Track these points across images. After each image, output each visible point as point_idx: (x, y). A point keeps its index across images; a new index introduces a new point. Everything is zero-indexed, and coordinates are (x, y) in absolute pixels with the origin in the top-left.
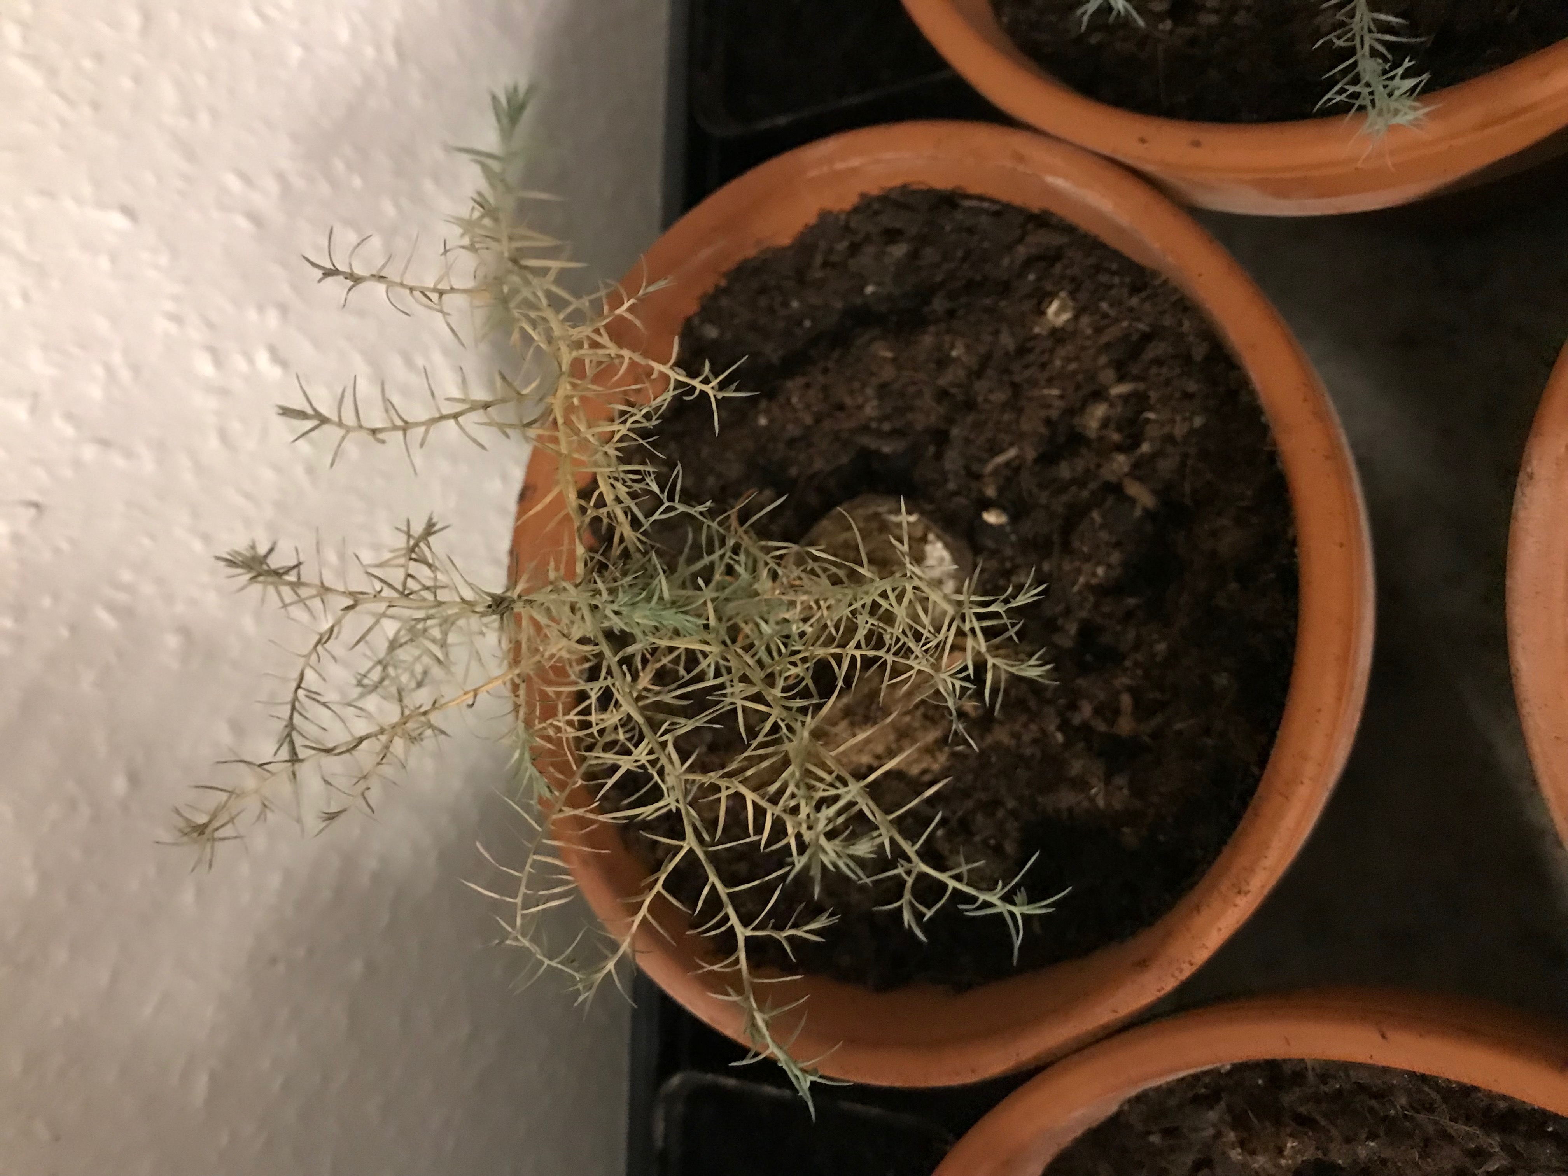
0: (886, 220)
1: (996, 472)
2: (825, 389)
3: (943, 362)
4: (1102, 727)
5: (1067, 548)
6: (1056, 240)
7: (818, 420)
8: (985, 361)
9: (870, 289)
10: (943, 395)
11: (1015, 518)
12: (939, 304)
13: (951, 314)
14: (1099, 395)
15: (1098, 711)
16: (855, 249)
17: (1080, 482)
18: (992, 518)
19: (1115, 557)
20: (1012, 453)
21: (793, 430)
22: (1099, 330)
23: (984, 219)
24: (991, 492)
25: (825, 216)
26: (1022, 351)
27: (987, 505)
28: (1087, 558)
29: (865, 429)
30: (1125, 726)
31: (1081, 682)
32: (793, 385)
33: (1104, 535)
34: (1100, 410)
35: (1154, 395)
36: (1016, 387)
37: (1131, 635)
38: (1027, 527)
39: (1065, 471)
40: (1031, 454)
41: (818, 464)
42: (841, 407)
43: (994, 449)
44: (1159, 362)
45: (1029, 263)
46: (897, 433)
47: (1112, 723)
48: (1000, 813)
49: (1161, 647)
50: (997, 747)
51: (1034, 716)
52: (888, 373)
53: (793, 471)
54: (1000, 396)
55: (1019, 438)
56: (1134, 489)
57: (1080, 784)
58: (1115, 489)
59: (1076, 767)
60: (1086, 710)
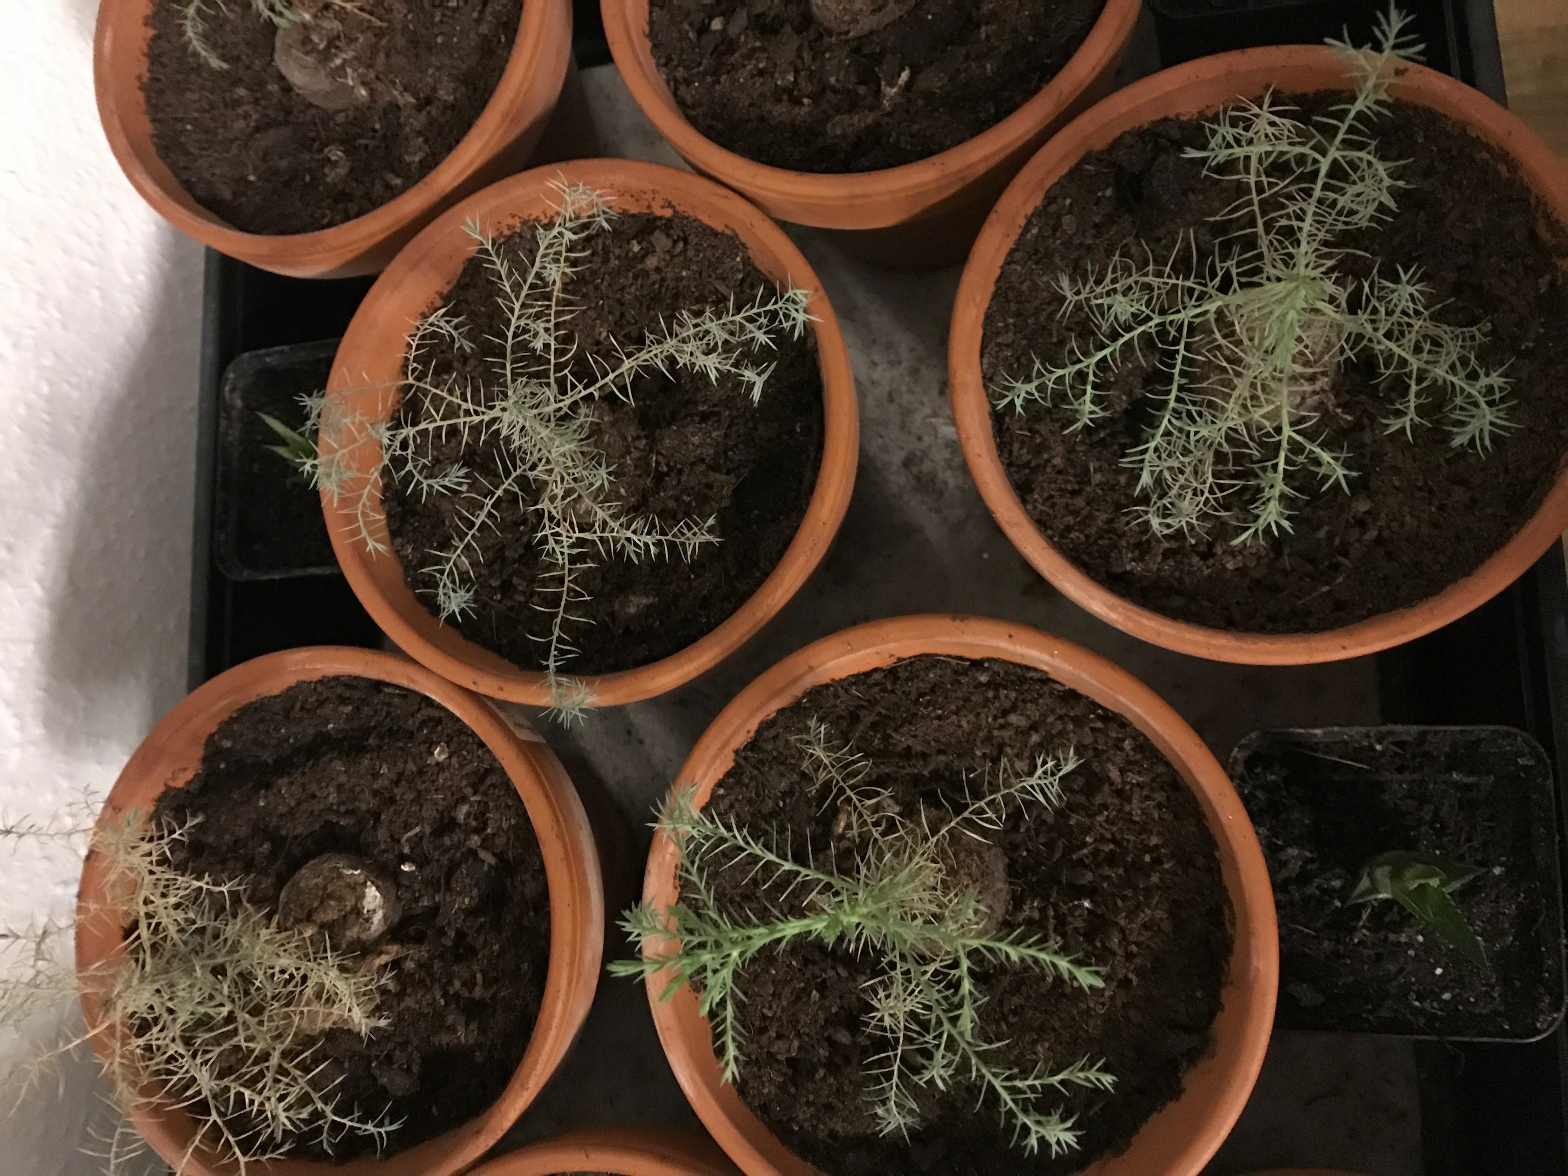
0: (339, 690)
1: (409, 840)
2: (303, 785)
3: (376, 775)
4: (465, 993)
5: (448, 888)
6: (436, 714)
7: (299, 804)
8: (400, 775)
9: (331, 726)
10: (376, 793)
11: (420, 867)
12: (372, 741)
13: (380, 747)
14: (464, 799)
15: (464, 984)
16: (321, 703)
17: (458, 846)
18: (406, 868)
19: (475, 892)
20: (417, 829)
21: (282, 809)
22: (462, 766)
23: (396, 701)
24: (406, 850)
25: (300, 684)
26: (421, 772)
27: (403, 859)
28: (459, 894)
29: (329, 809)
30: (478, 992)
31: (455, 968)
32: (283, 782)
33: (467, 881)
34: (465, 809)
35: (491, 804)
36: (419, 792)
37: (481, 940)
38: (427, 871)
39: (447, 841)
40: (428, 830)
41: (300, 830)
42: (314, 796)
43: (407, 827)
44: (494, 786)
45: (423, 723)
46: (348, 812)
47: (470, 991)
48: (410, 1049)
49: (496, 947)
50: (408, 1009)
51: (428, 989)
52: (343, 778)
53: (284, 833)
54: (410, 796)
55: (421, 821)
56: (483, 854)
57: (452, 1029)
58: (473, 853)
59: (450, 1019)
60: (457, 984)
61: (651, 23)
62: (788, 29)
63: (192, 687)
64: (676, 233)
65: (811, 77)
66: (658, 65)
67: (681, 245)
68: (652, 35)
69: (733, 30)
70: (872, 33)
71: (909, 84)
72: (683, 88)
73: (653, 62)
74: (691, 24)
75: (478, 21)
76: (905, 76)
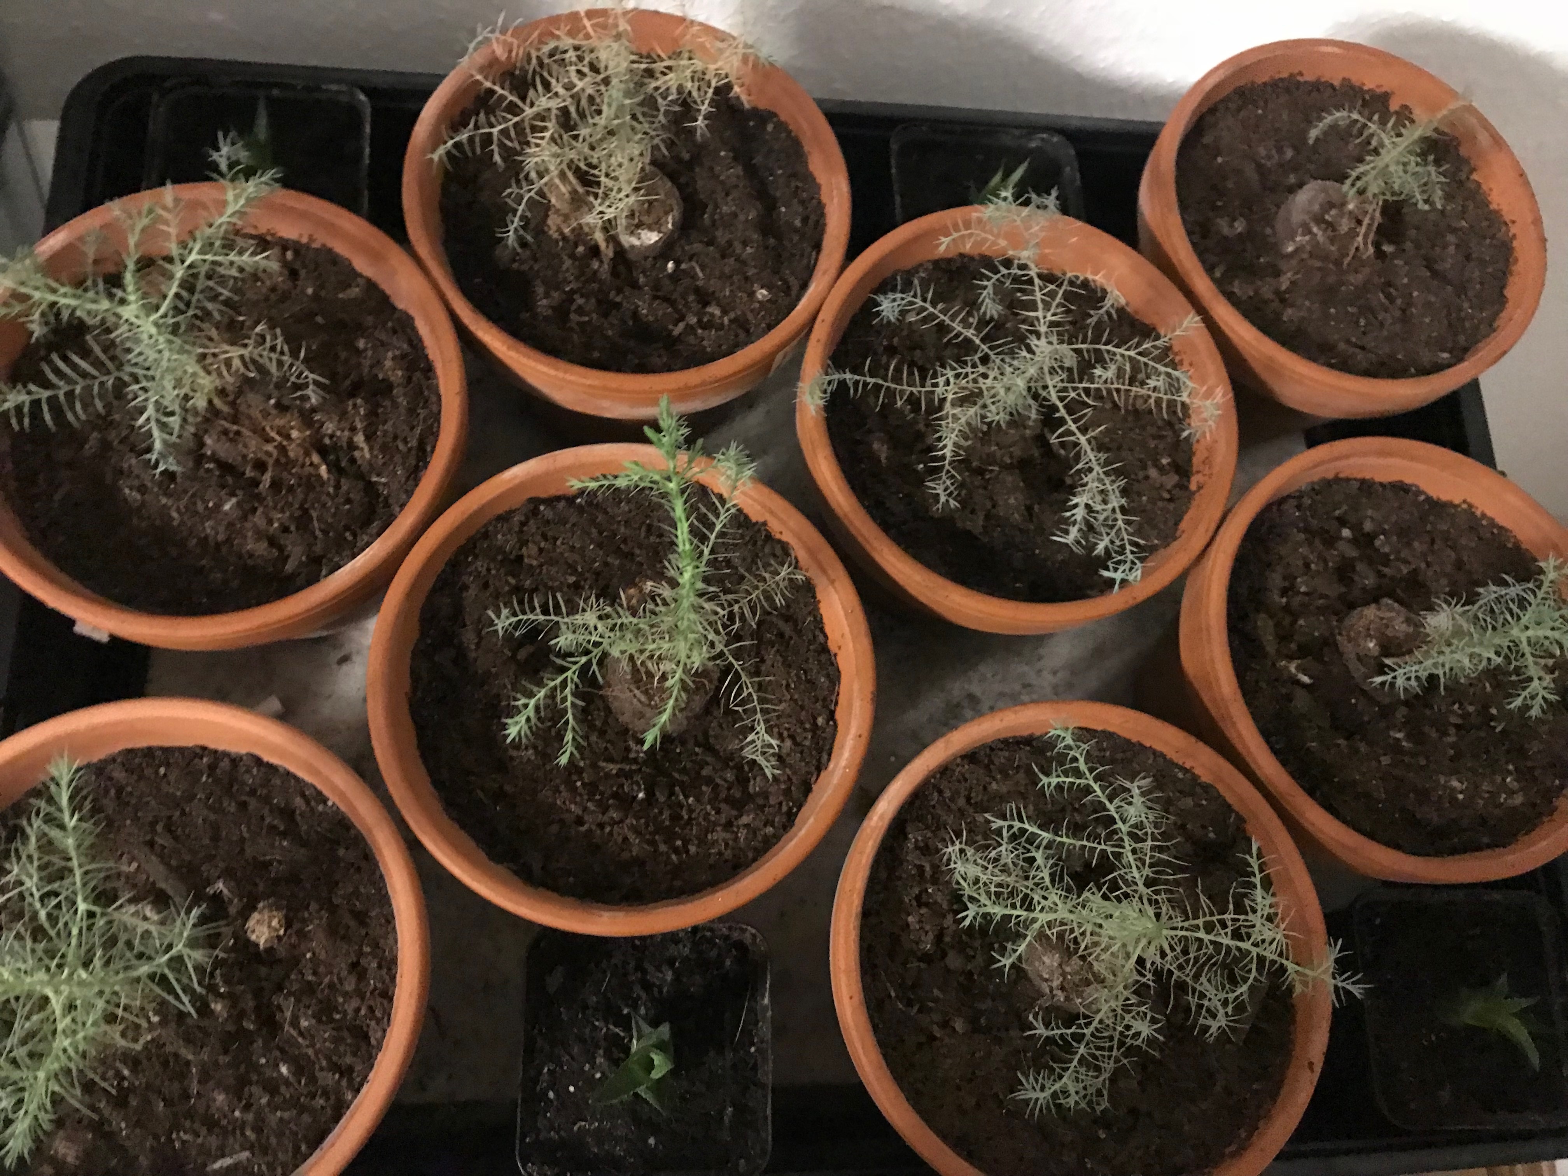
0: (813, 218)
1: (693, 268)
2: (736, 186)
3: (745, 244)
4: (574, 307)
5: (655, 297)
6: (794, 293)
7: (722, 183)
8: (744, 263)
9: (783, 209)
10: (730, 243)
11: (671, 276)
12: (772, 241)
13: (767, 248)
14: (725, 312)
15: (580, 307)
16: (802, 202)
17: (686, 304)
18: (670, 265)
19: (651, 318)
20: (700, 275)
21: (718, 169)
22: (752, 311)
23: (805, 261)
24: (683, 266)
25: (818, 187)
26: (747, 278)
27: (678, 263)
28: (650, 305)
29: (716, 206)
30: (574, 317)
31: (593, 300)
32: (739, 170)
33: (660, 313)
34: (717, 312)
35: (722, 333)
36: (731, 277)
37: (616, 322)
38: (667, 282)
39: (691, 298)
40: (700, 283)
41: (700, 184)
42: (727, 195)
43: (703, 268)
44: (737, 336)
45: (785, 282)
46: (714, 222)
47: (575, 311)
48: (531, 262)
49: (610, 333)
50: (562, 263)
51: (577, 279)
52: (742, 217)
53: (697, 170)
54: (727, 270)
55: (708, 278)
56: (681, 326)
57: (547, 295)
58: (682, 318)
59: (555, 294)
60: (580, 301)
61: (1348, 480)
62: (1343, 589)
63: (820, 103)
64: (1177, 492)
65: (1303, 605)
66: (1313, 483)
67: (1166, 496)
68: (1337, 480)
69: (1342, 546)
70: (1341, 654)
71: (1298, 682)
72: (1293, 502)
73: (1316, 479)
74: (1346, 512)
75: (1348, 342)
76: (1306, 679)
